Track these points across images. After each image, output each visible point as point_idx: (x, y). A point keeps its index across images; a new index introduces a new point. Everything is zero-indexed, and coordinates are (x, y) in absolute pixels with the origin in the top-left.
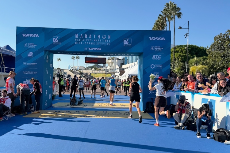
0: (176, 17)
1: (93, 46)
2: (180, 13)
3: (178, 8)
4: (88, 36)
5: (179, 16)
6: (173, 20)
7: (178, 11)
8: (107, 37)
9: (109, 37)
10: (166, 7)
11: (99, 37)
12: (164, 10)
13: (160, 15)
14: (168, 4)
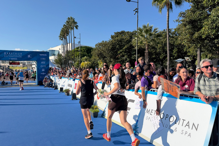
0: (75, 28)
1: (13, 58)
2: (77, 26)
3: (76, 22)
4: (11, 53)
5: (77, 28)
6: (73, 30)
7: (76, 24)
8: (20, 53)
9: (21, 54)
10: (68, 20)
11: (16, 54)
12: (67, 22)
13: (64, 25)
14: (69, 18)
